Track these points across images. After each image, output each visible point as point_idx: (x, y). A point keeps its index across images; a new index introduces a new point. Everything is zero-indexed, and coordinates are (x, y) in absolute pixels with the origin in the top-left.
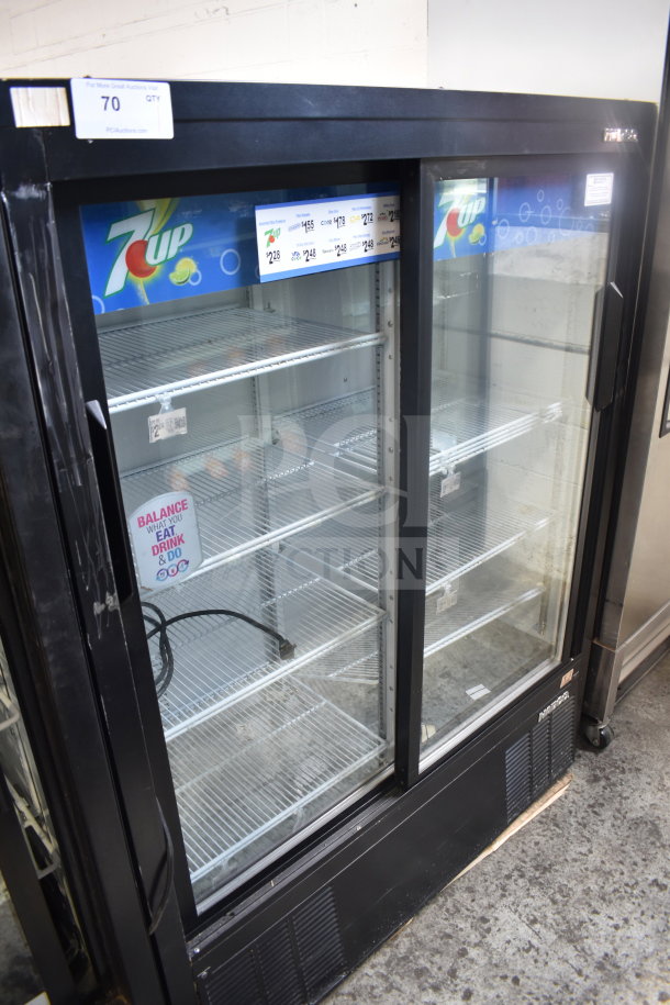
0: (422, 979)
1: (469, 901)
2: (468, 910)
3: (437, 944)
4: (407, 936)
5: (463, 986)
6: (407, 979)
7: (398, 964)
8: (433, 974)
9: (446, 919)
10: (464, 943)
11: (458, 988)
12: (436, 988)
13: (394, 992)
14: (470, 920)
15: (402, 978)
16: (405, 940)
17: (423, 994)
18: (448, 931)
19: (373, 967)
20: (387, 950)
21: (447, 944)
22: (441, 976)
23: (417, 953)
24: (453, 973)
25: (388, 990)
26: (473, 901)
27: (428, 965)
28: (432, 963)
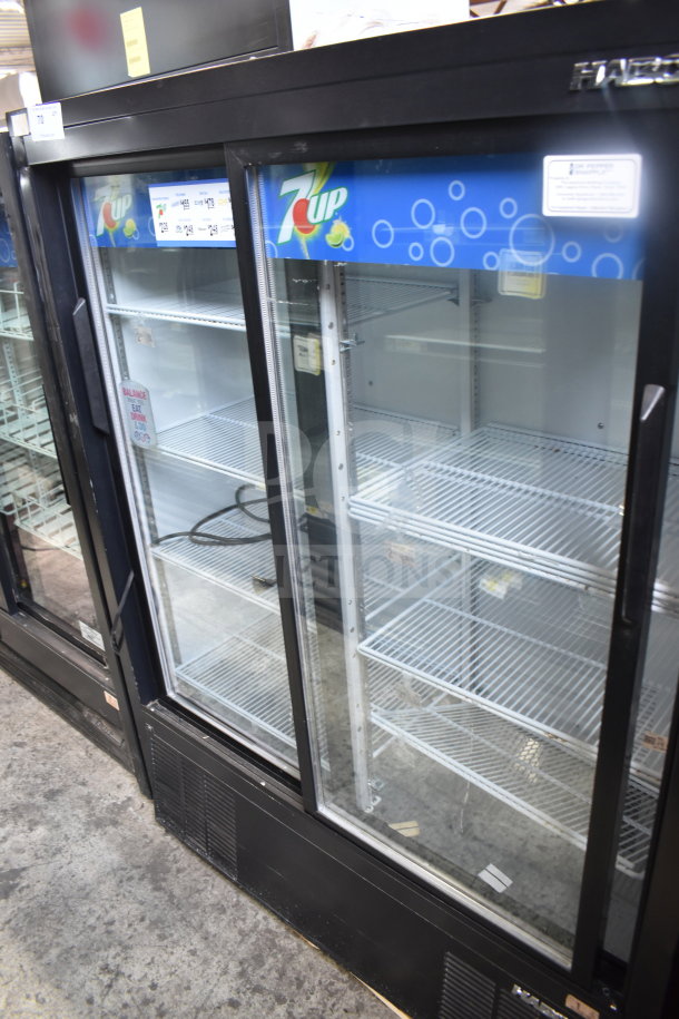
0: (252, 962)
1: (344, 1006)
2: (334, 1005)
3: (290, 974)
4: (299, 946)
5: (244, 1000)
6: (252, 948)
7: (267, 939)
8: (258, 972)
9: (320, 983)
10: (292, 1001)
11: (242, 995)
12: (242, 974)
13: (239, 938)
14: (320, 1007)
15: (252, 944)
16: (295, 944)
17: (237, 963)
18: (306, 985)
19: (265, 918)
20: (283, 929)
21: (291, 983)
22: (255, 979)
23: (280, 956)
24: (257, 989)
25: (241, 932)
26: (346, 1011)
27: (267, 966)
28: (269, 970)
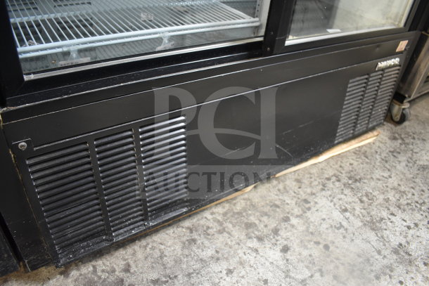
0: (250, 230)
1: (296, 188)
2: (295, 193)
3: (267, 209)
4: (244, 199)
5: (282, 242)
6: (237, 227)
7: (232, 216)
8: (260, 228)
9: (277, 195)
10: (288, 213)
11: (278, 243)
12: (260, 239)
13: (225, 234)
14: (295, 199)
15: (234, 226)
16: (242, 201)
17: (249, 240)
18: (277, 203)
19: (212, 214)
20: (227, 206)
21: (275, 211)
22: (265, 231)
23: (250, 212)
24: (276, 231)
25: (220, 232)
26: (300, 188)
27: (257, 222)
28: (260, 221)
